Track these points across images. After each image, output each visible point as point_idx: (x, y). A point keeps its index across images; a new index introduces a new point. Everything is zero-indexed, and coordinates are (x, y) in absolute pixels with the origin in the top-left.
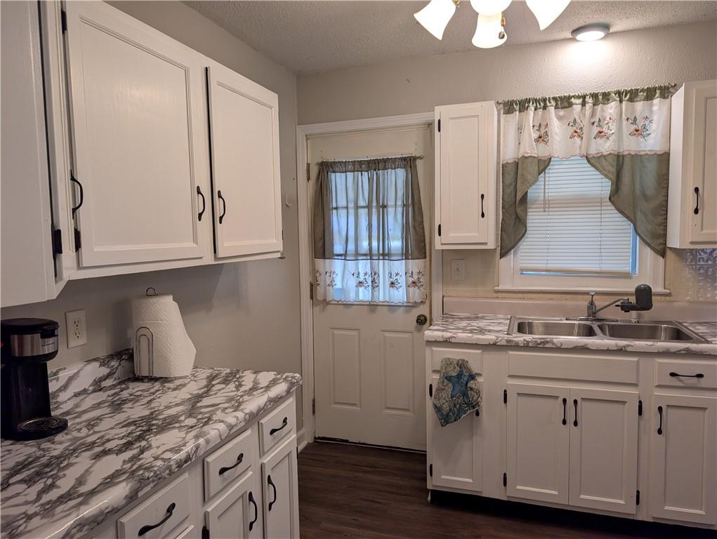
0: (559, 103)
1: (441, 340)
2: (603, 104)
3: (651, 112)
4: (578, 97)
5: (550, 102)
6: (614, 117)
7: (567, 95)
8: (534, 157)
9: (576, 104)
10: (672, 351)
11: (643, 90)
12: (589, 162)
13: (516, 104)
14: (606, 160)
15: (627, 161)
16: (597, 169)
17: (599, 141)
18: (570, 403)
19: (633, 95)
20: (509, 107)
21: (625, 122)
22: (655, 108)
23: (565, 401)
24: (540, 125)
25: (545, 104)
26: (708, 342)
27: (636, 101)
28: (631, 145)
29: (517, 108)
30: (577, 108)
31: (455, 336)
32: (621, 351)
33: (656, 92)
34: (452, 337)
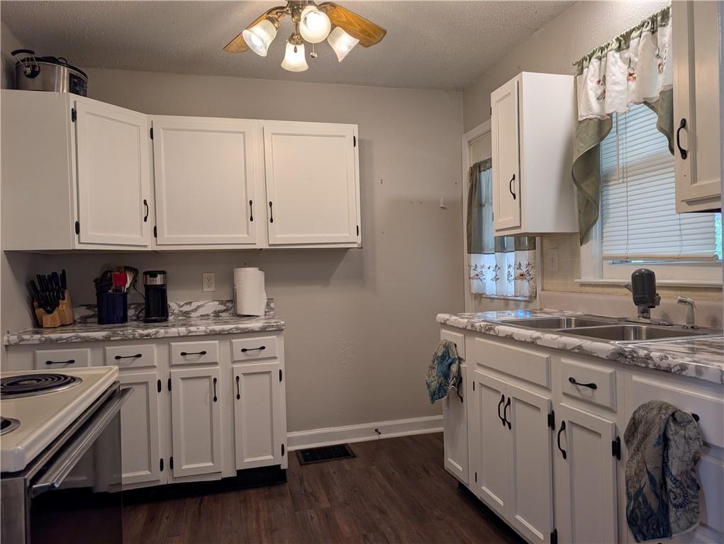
2: (662, 27)
4: (638, 28)
5: (611, 47)
10: (569, 348)
12: (649, 107)
23: (503, 397)
24: (604, 77)
30: (634, 43)
32: (532, 344)
34: (447, 320)
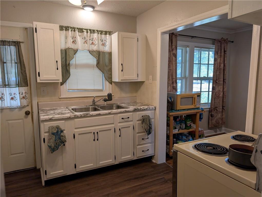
0: (79, 30)
1: (48, 119)
2: (93, 33)
3: (106, 38)
4: (85, 29)
5: (76, 29)
6: (97, 38)
7: (81, 28)
8: (72, 49)
9: (85, 32)
11: (104, 31)
12: (90, 52)
13: (64, 27)
14: (95, 52)
15: (101, 53)
16: (93, 55)
17: (93, 46)
18: (96, 133)
19: (101, 32)
20: (61, 28)
21: (100, 41)
22: (107, 38)
23: (94, 133)
24: (73, 37)
25: (75, 30)
26: (129, 108)
27: (102, 34)
28: (102, 49)
29: (64, 29)
30: (85, 33)
31: (54, 117)
33: (107, 33)
34: (53, 117)
